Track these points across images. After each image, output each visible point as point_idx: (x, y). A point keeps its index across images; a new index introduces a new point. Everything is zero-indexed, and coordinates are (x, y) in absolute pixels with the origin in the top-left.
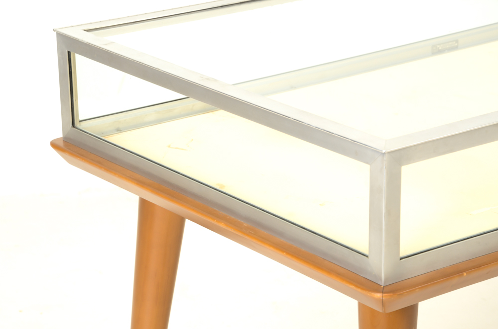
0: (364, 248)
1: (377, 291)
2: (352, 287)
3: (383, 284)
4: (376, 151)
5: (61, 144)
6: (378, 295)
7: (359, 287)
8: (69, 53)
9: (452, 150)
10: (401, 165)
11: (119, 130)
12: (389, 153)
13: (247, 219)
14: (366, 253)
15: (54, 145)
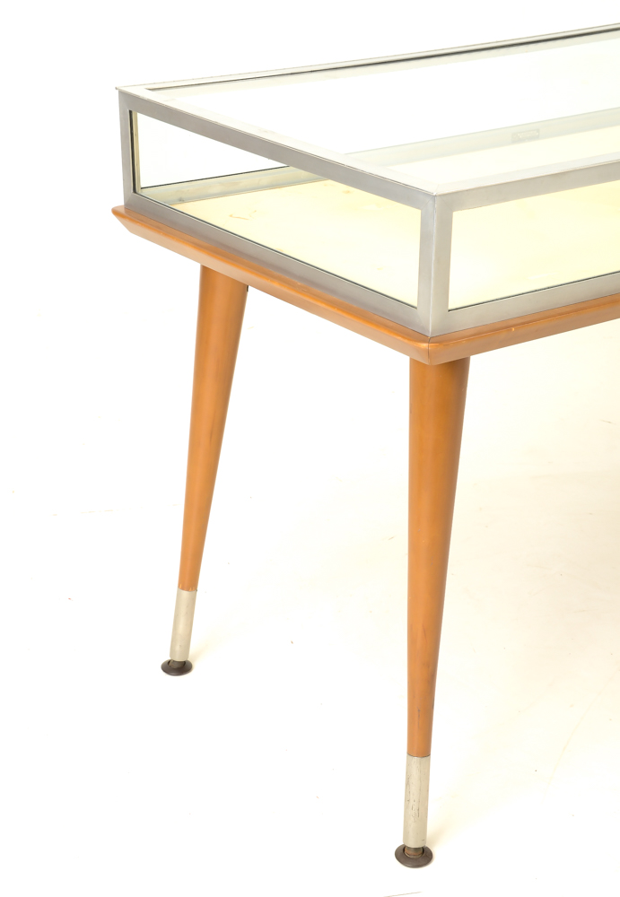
0: (412, 299)
1: (424, 341)
2: (399, 338)
3: (430, 335)
4: (427, 194)
5: (123, 211)
6: (425, 345)
7: (405, 338)
8: (131, 112)
9: (505, 200)
10: (452, 211)
11: (181, 201)
12: (440, 196)
13: (301, 278)
14: (415, 305)
15: (115, 212)
